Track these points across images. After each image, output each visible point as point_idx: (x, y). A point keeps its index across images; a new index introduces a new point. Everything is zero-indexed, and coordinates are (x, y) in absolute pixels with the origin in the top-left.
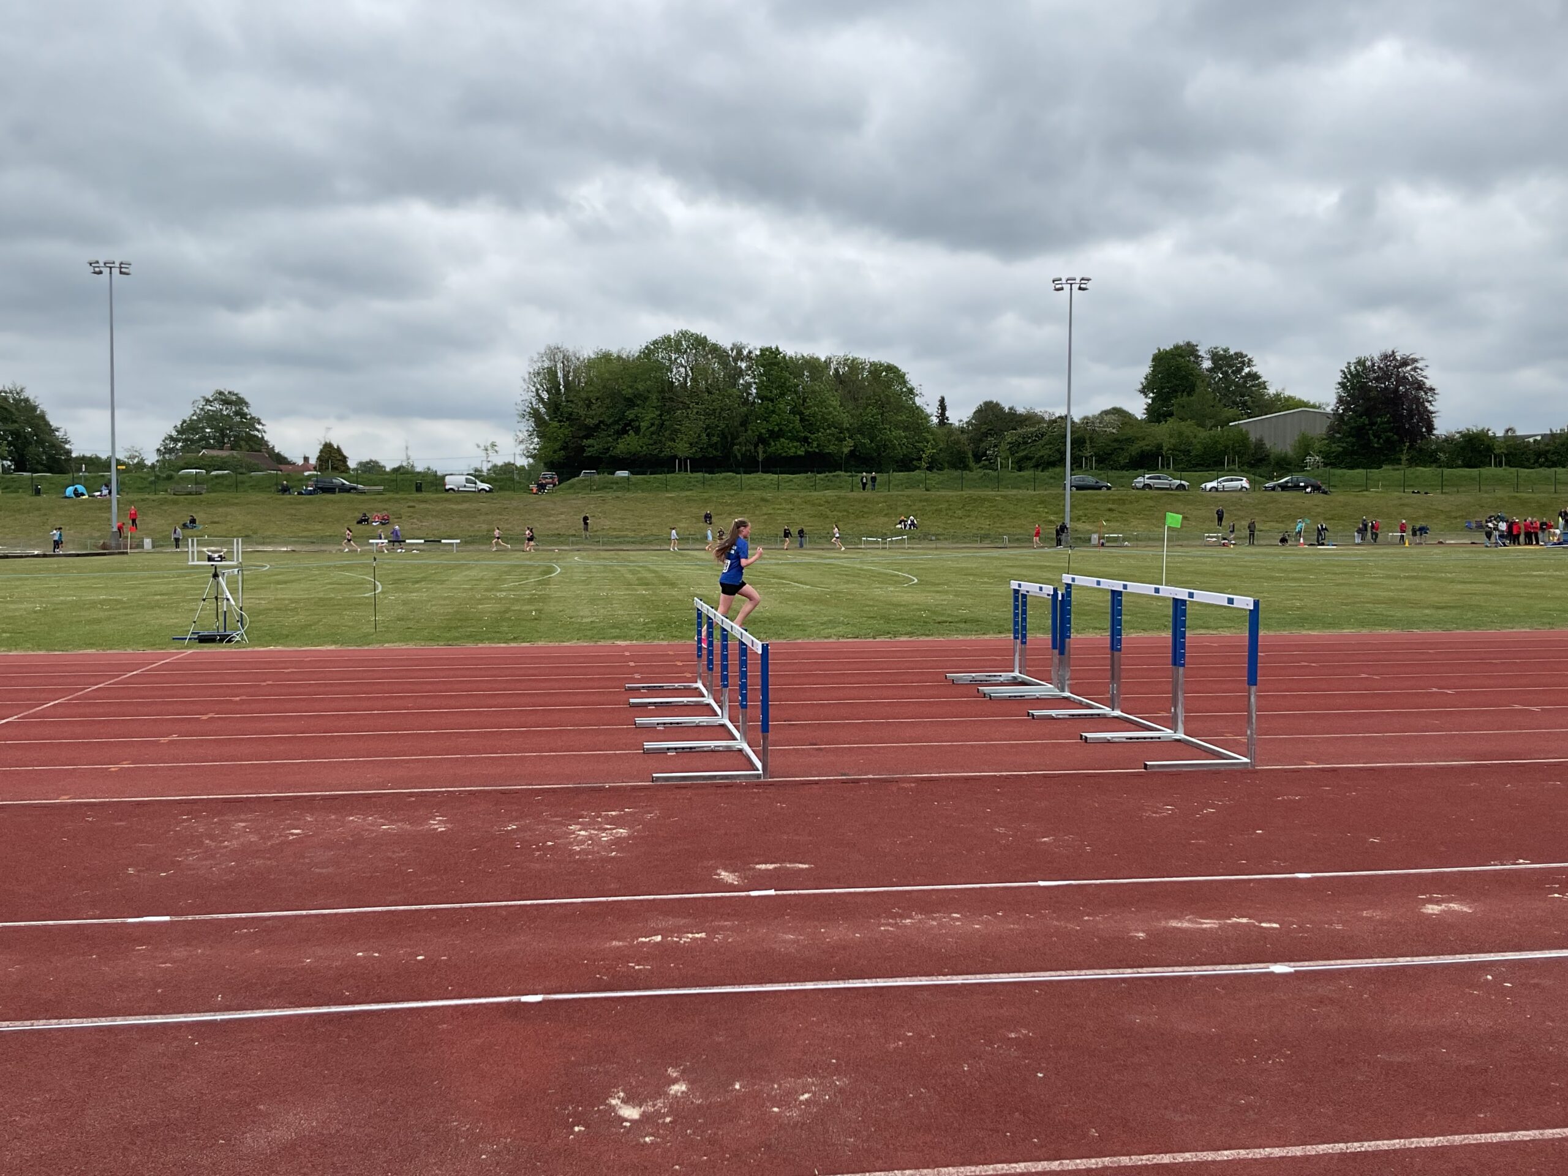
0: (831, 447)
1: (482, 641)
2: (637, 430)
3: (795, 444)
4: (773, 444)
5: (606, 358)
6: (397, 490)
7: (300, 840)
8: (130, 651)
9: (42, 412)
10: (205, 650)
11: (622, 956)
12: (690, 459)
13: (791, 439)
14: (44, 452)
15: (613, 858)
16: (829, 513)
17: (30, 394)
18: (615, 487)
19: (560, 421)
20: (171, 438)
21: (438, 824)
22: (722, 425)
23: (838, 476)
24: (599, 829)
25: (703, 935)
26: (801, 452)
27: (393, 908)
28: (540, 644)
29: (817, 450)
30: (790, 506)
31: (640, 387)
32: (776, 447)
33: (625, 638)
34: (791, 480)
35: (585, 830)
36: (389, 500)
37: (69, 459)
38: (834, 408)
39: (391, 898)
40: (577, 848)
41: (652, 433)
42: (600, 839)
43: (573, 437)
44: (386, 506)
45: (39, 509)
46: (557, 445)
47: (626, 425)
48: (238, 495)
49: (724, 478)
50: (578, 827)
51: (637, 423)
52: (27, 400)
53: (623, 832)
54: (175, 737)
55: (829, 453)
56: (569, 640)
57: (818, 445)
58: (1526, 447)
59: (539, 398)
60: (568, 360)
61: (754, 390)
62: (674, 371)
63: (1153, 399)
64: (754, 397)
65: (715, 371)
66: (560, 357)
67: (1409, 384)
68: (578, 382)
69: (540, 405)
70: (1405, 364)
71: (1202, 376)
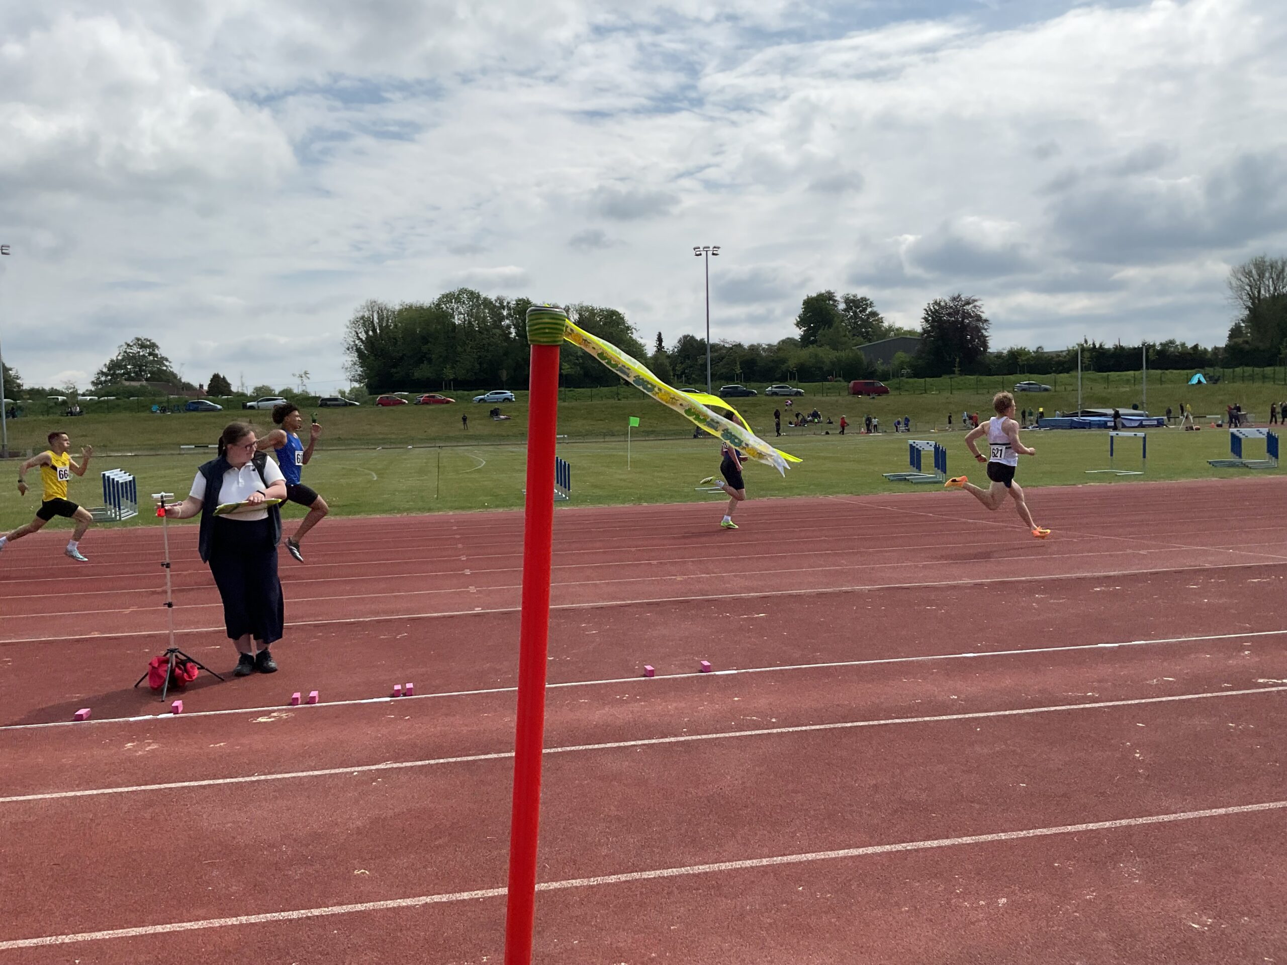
2: (430, 361)
5: (410, 309)
12: (454, 380)
19: (374, 355)
20: (103, 373)
22: (490, 356)
31: (433, 329)
37: (23, 390)
43: (385, 366)
46: (373, 373)
47: (422, 357)
51: (430, 356)
58: (1049, 360)
59: (359, 338)
60: (382, 311)
61: (513, 330)
62: (456, 317)
63: (805, 331)
64: (513, 335)
65: (485, 317)
66: (376, 308)
67: (972, 317)
68: (387, 326)
69: (361, 343)
70: (968, 303)
71: (837, 314)
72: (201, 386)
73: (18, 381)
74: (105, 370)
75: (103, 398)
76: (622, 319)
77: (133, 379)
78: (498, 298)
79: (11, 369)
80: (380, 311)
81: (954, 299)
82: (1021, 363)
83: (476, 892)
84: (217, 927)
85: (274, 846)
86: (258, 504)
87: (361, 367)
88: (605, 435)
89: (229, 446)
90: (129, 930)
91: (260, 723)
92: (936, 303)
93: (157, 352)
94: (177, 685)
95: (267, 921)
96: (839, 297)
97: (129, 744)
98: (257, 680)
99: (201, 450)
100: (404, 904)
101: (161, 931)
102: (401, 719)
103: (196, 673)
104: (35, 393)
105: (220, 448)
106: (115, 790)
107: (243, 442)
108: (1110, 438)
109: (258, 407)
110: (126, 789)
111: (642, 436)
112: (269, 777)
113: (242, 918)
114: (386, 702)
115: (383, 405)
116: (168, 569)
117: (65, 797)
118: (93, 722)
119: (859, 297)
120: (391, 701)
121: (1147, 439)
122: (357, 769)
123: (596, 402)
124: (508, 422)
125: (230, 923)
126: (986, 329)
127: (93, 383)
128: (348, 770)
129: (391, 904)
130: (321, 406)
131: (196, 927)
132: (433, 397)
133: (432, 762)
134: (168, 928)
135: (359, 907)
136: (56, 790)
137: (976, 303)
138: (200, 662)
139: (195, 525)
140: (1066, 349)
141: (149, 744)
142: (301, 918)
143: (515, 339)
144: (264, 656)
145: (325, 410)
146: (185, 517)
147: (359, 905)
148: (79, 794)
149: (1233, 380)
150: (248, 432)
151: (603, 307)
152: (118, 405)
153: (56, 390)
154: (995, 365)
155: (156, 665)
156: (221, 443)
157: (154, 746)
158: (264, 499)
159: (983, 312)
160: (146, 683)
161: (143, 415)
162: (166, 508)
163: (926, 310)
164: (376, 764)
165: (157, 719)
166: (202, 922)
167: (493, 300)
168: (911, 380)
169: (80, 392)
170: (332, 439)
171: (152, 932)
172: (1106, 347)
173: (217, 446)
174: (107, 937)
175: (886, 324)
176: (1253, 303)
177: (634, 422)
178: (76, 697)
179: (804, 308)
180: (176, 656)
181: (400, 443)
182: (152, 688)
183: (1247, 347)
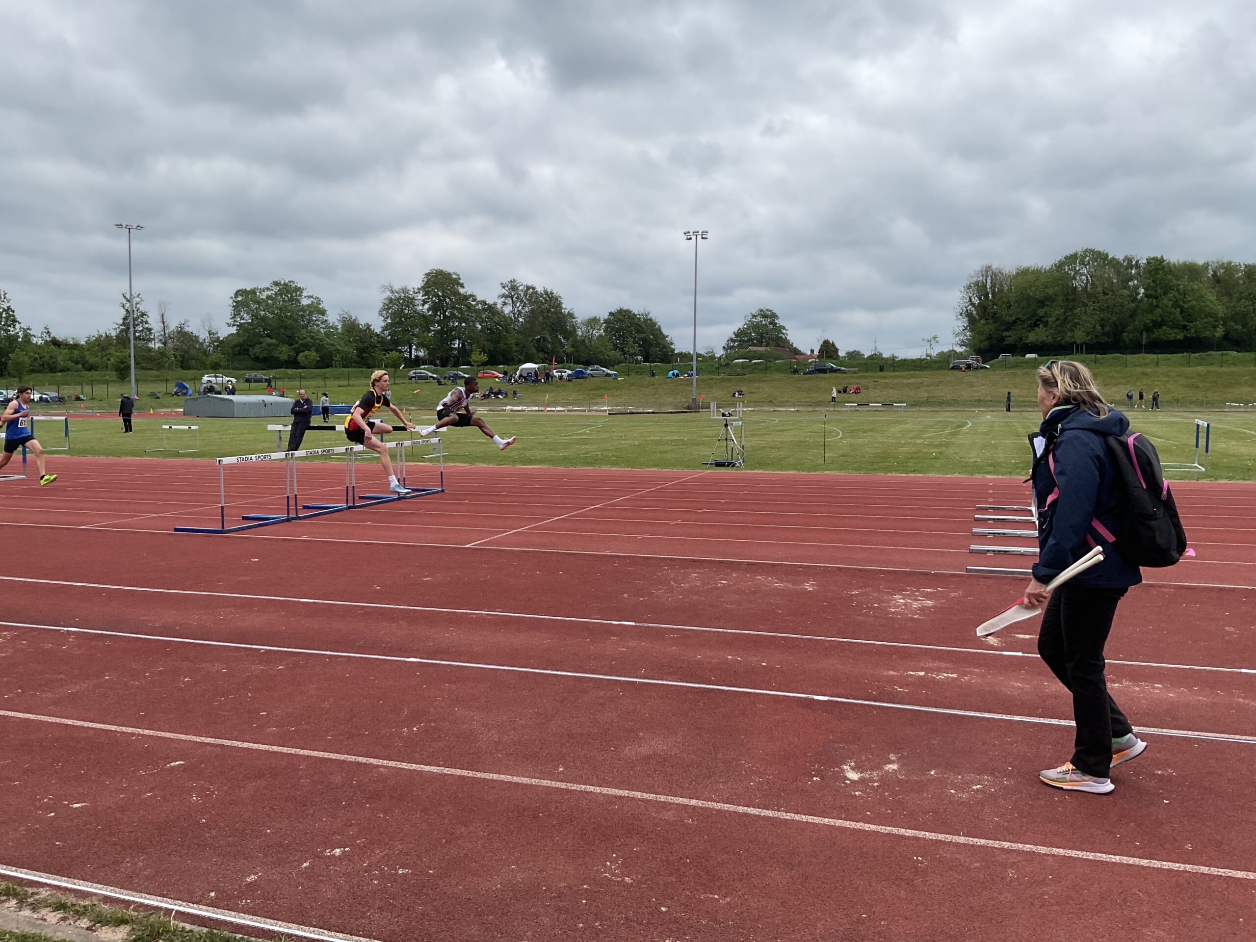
0: (1207, 333)
1: (891, 472)
2: (1046, 324)
3: (1175, 331)
4: (1156, 330)
5: (1025, 272)
6: (867, 371)
7: (724, 587)
8: (675, 470)
9: (659, 326)
10: (718, 471)
11: (892, 681)
12: (1085, 343)
13: (1172, 327)
14: (660, 351)
15: (915, 619)
16: (1201, 385)
17: (652, 316)
18: (1024, 365)
19: (986, 320)
20: (732, 340)
21: (809, 587)
22: (1114, 318)
23: (1210, 355)
24: (914, 600)
25: (955, 676)
26: (1180, 337)
27: (760, 633)
28: (930, 475)
29: (1195, 335)
30: (1167, 379)
31: (1050, 292)
32: (1157, 334)
33: (994, 473)
34: (1169, 359)
35: (903, 599)
36: (861, 377)
37: (673, 354)
38: (1211, 302)
39: (762, 627)
40: (893, 610)
41: (1057, 326)
42: (911, 606)
43: (996, 330)
44: (859, 381)
45: (653, 385)
46: (983, 337)
47: (1037, 320)
48: (768, 375)
49: (1113, 358)
50: (900, 597)
51: (1046, 319)
52: (651, 320)
53: (930, 603)
54: (679, 522)
55: (1205, 337)
56: (952, 473)
57: (1196, 331)
59: (972, 304)
60: (996, 275)
62: (1077, 279)
64: (1141, 296)
66: (991, 273)
68: (1001, 291)
69: (973, 309)
72: (812, 351)
73: (672, 346)
74: (734, 337)
77: (756, 345)
87: (971, 332)
93: (776, 321)
127: (724, 347)
143: (1142, 299)
153: (699, 353)
167: (1120, 259)
169: (717, 356)
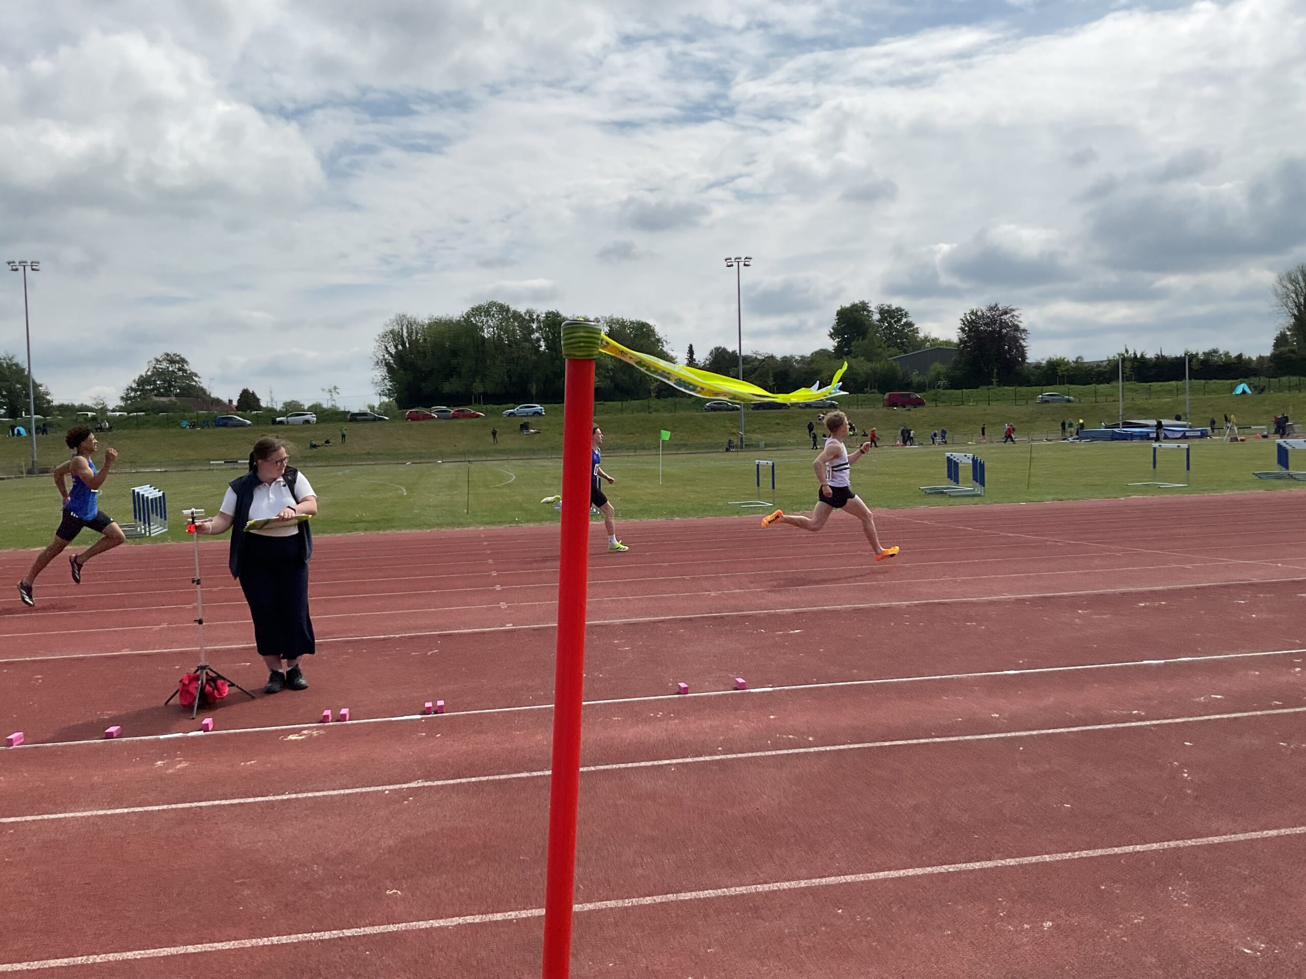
2: (459, 375)
9: (29, 373)
12: (484, 394)
17: (17, 360)
20: (133, 389)
22: (519, 369)
31: (462, 343)
37: (51, 406)
43: (414, 381)
46: (402, 387)
47: (451, 371)
51: (459, 369)
52: (17, 365)
58: (1091, 370)
59: (389, 353)
60: (411, 325)
61: (542, 343)
62: (486, 330)
63: (839, 342)
64: (543, 348)
65: (514, 330)
66: (405, 322)
67: (1010, 327)
68: (417, 340)
69: (390, 358)
70: (1006, 313)
71: (872, 325)
72: (230, 401)
73: (48, 397)
74: (134, 386)
75: (132, 414)
76: (653, 331)
77: (162, 395)
78: (528, 312)
79: (41, 386)
80: (410, 325)
81: (991, 309)
82: (1060, 373)
83: (509, 913)
84: (247, 948)
85: (305, 865)
86: (288, 519)
87: (391, 381)
88: (635, 449)
89: (260, 461)
90: (160, 950)
91: (291, 741)
92: (972, 313)
93: (186, 367)
94: (208, 703)
95: (299, 942)
96: (873, 307)
97: (159, 762)
98: (287, 698)
99: (230, 466)
100: (437, 925)
101: (193, 951)
102: (434, 737)
103: (227, 690)
104: (63, 409)
105: (251, 464)
106: (146, 808)
107: (274, 456)
108: (1152, 450)
109: (288, 422)
110: (156, 808)
111: (674, 450)
112: (300, 796)
113: (273, 938)
114: (419, 720)
115: (413, 420)
116: (199, 586)
117: (96, 816)
118: (125, 739)
119: (894, 308)
120: (422, 719)
121: (1190, 451)
122: (388, 787)
123: (625, 415)
124: (538, 435)
125: (261, 944)
126: (1023, 339)
127: (122, 398)
128: (380, 788)
129: (423, 925)
130: (351, 421)
131: (227, 948)
132: (463, 411)
133: (464, 780)
134: (199, 948)
135: (392, 928)
136: (87, 809)
137: (1015, 313)
138: (229, 679)
139: (226, 541)
140: (1106, 359)
141: (180, 762)
142: (334, 939)
143: (544, 352)
144: (295, 673)
145: (353, 425)
146: (216, 533)
147: (391, 926)
148: (109, 812)
149: (1280, 389)
150: (279, 448)
151: (633, 319)
152: (148, 421)
153: (86, 406)
154: (1034, 375)
155: (187, 682)
156: (252, 458)
157: (184, 765)
158: (294, 515)
159: (1020, 322)
160: (176, 700)
161: (173, 430)
162: (197, 524)
163: (962, 320)
164: (407, 783)
165: (187, 738)
166: (233, 942)
167: (522, 313)
168: (949, 391)
169: (110, 407)
170: (361, 454)
171: (183, 952)
172: (1148, 356)
173: (248, 461)
174: (139, 957)
175: (921, 335)
176: (1299, 310)
177: (666, 435)
178: (109, 714)
179: (838, 319)
180: (207, 674)
181: (430, 458)
182: (184, 706)
183: (1294, 356)
